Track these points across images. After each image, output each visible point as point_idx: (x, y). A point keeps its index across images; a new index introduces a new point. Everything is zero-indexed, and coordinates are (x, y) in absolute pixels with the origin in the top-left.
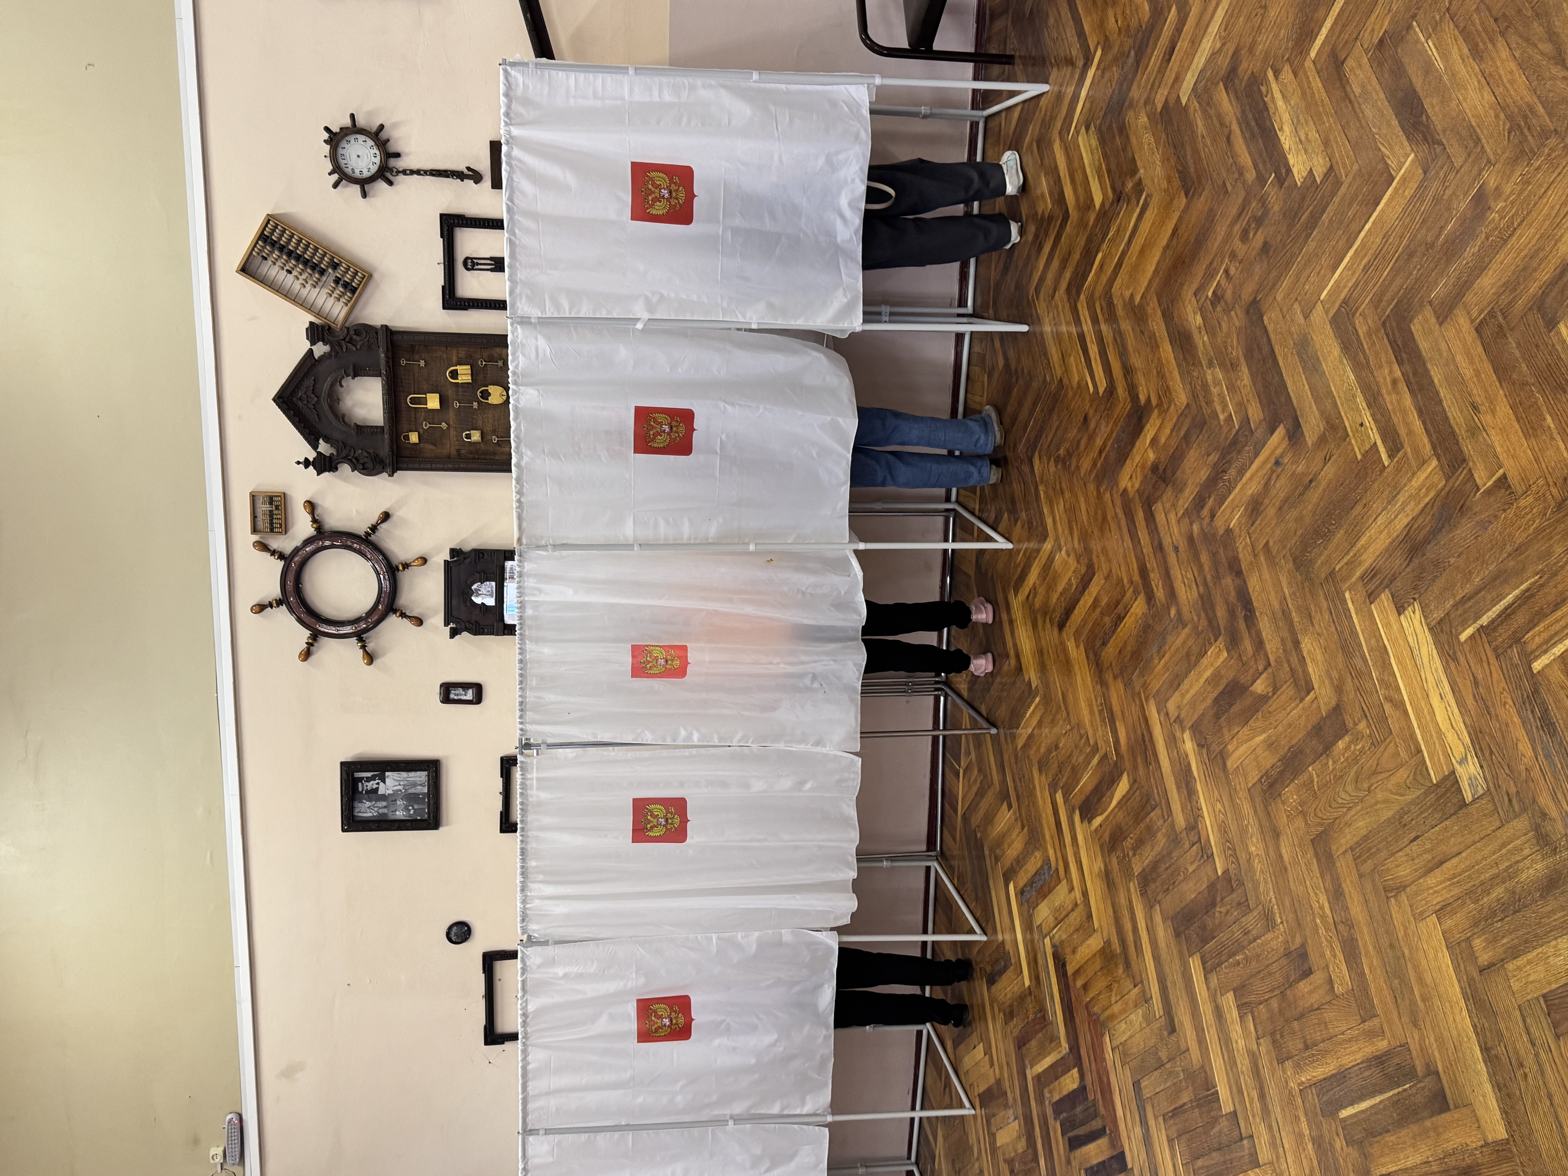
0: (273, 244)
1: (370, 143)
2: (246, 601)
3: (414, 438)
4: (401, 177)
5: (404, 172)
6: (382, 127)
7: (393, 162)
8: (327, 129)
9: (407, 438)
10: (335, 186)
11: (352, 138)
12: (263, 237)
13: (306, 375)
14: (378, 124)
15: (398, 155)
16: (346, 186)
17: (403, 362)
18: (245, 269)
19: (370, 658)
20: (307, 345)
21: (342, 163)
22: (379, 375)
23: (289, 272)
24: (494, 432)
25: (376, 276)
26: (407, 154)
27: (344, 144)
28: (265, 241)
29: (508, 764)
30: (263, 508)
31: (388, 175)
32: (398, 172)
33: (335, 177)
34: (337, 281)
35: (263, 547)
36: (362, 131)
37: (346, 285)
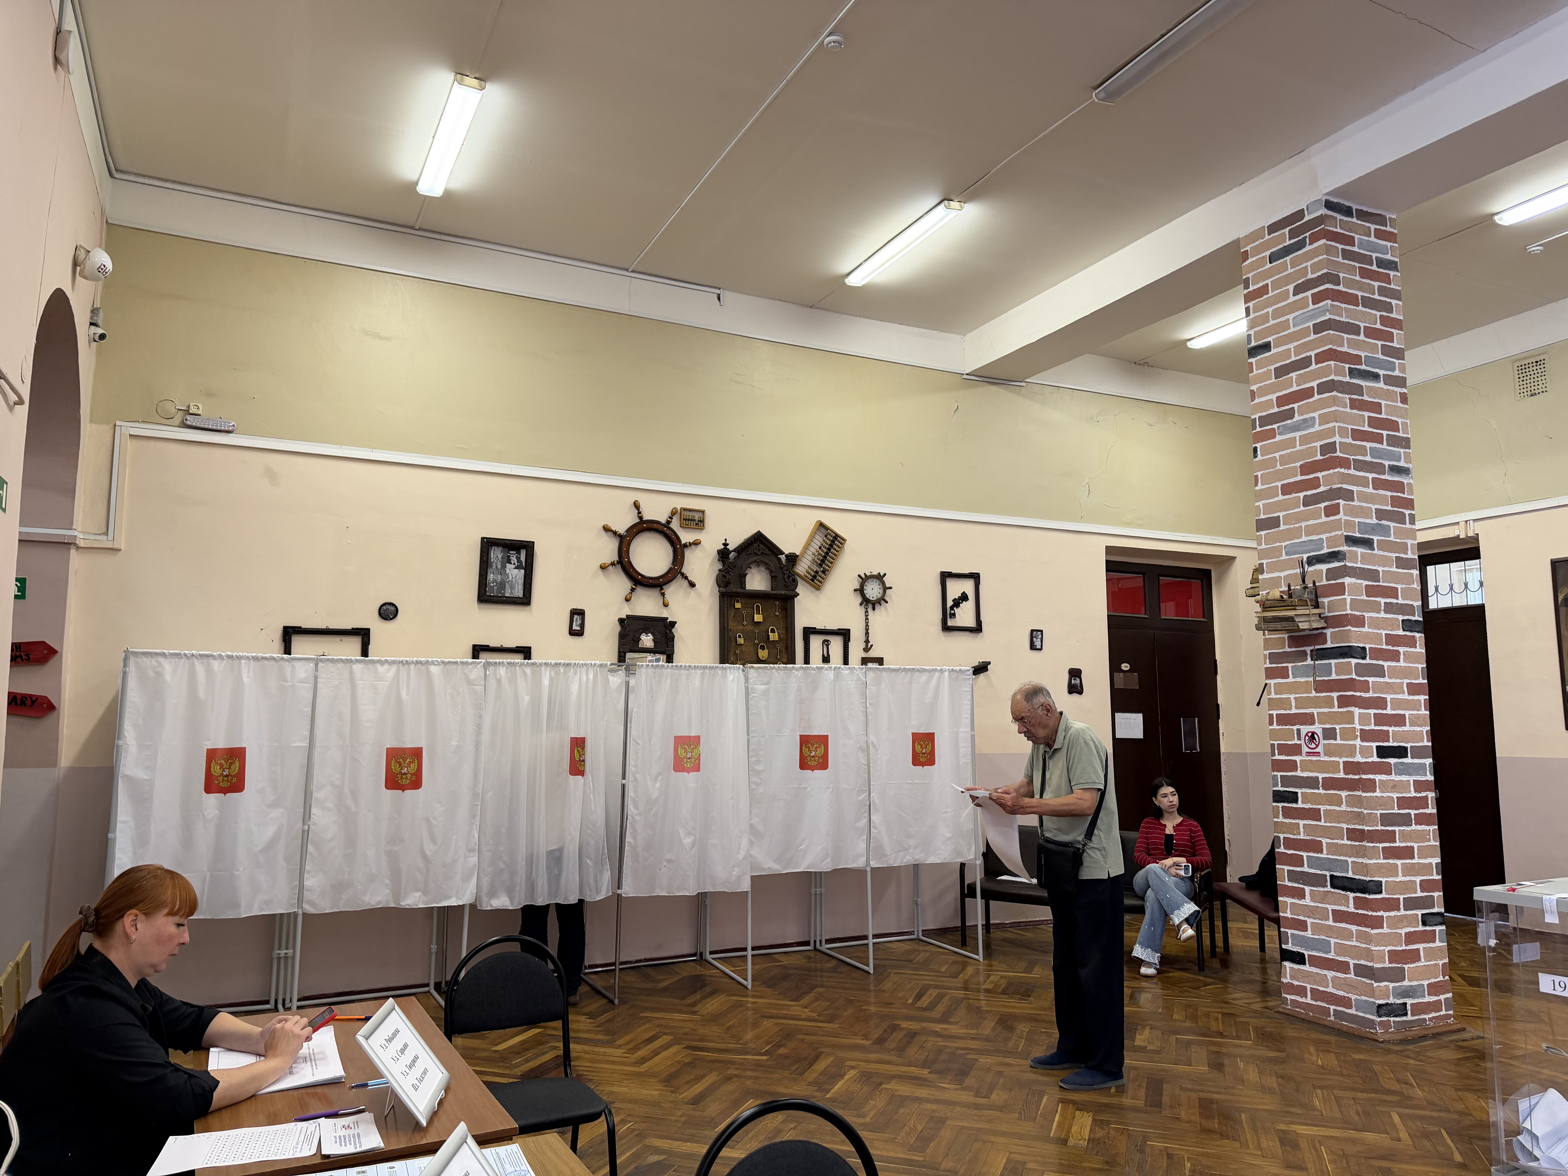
0: (833, 542)
1: (879, 596)
2: (642, 498)
3: (738, 605)
4: (864, 610)
5: (867, 612)
6: (887, 602)
7: (870, 606)
8: (885, 575)
9: (738, 602)
10: (859, 576)
11: (881, 586)
12: (837, 536)
13: (771, 550)
14: (888, 600)
15: (874, 609)
16: (858, 581)
17: (777, 603)
18: (821, 525)
19: (603, 568)
20: (786, 553)
21: (869, 580)
22: (772, 589)
23: (820, 548)
24: (742, 651)
25: (818, 592)
26: (874, 614)
27: (878, 582)
28: (834, 537)
29: (526, 652)
30: (697, 516)
31: (865, 603)
32: (867, 609)
33: (863, 576)
34: (817, 572)
35: (673, 513)
36: (885, 592)
37: (815, 577)
